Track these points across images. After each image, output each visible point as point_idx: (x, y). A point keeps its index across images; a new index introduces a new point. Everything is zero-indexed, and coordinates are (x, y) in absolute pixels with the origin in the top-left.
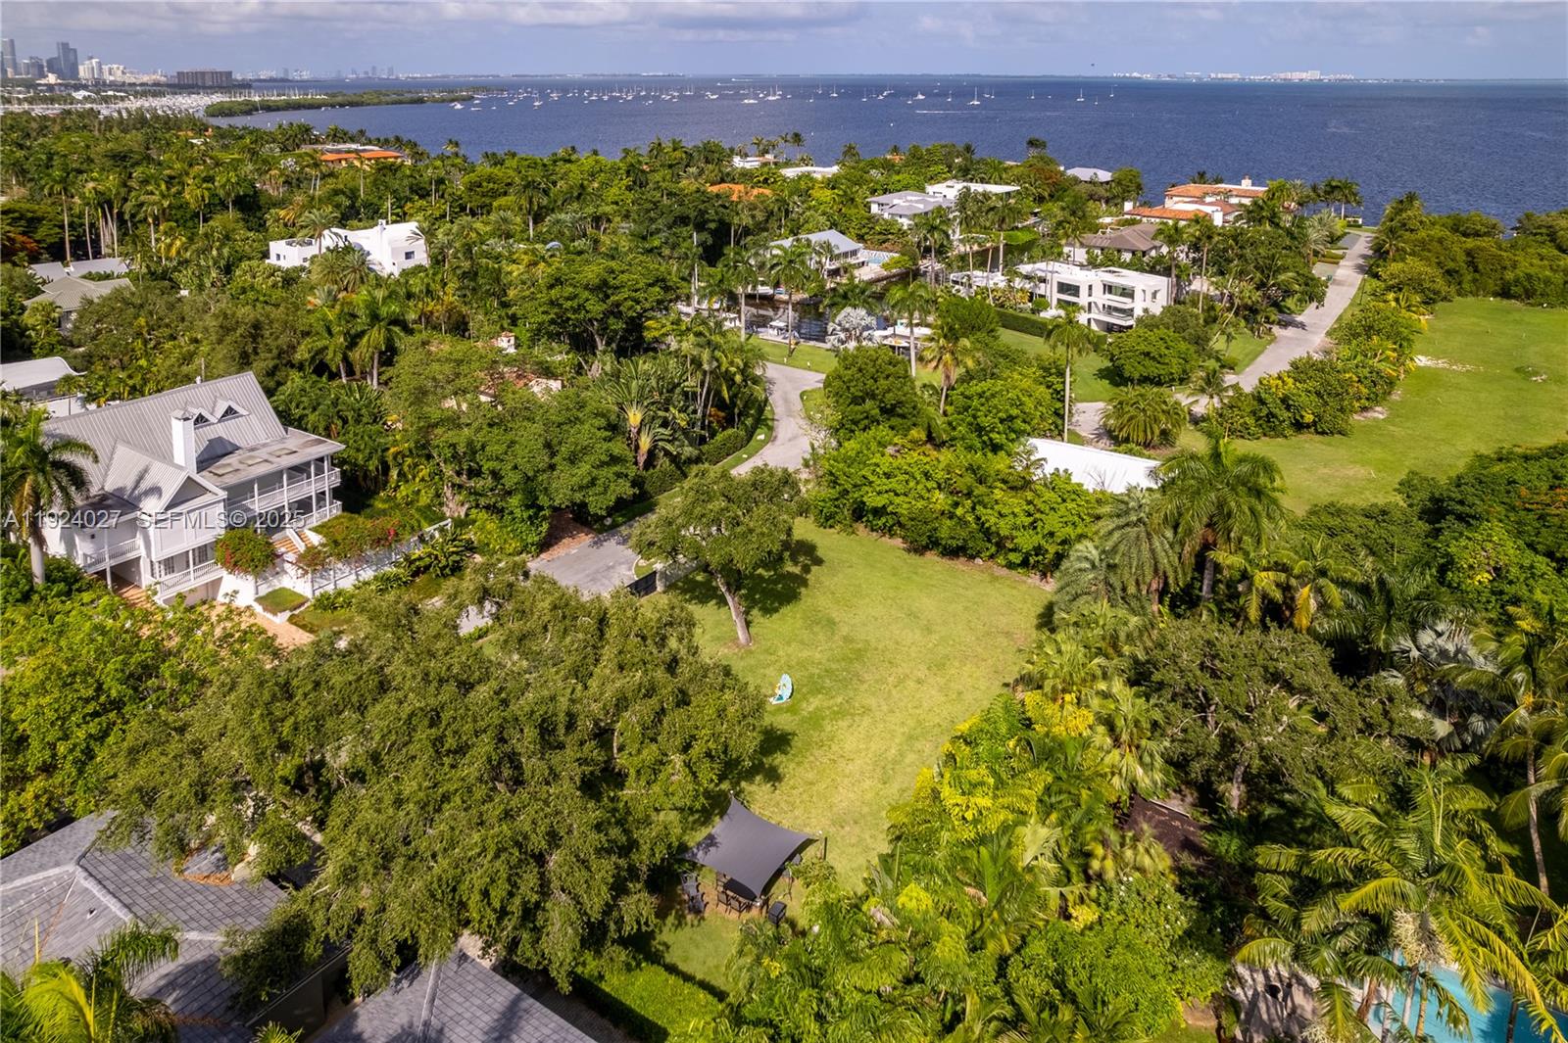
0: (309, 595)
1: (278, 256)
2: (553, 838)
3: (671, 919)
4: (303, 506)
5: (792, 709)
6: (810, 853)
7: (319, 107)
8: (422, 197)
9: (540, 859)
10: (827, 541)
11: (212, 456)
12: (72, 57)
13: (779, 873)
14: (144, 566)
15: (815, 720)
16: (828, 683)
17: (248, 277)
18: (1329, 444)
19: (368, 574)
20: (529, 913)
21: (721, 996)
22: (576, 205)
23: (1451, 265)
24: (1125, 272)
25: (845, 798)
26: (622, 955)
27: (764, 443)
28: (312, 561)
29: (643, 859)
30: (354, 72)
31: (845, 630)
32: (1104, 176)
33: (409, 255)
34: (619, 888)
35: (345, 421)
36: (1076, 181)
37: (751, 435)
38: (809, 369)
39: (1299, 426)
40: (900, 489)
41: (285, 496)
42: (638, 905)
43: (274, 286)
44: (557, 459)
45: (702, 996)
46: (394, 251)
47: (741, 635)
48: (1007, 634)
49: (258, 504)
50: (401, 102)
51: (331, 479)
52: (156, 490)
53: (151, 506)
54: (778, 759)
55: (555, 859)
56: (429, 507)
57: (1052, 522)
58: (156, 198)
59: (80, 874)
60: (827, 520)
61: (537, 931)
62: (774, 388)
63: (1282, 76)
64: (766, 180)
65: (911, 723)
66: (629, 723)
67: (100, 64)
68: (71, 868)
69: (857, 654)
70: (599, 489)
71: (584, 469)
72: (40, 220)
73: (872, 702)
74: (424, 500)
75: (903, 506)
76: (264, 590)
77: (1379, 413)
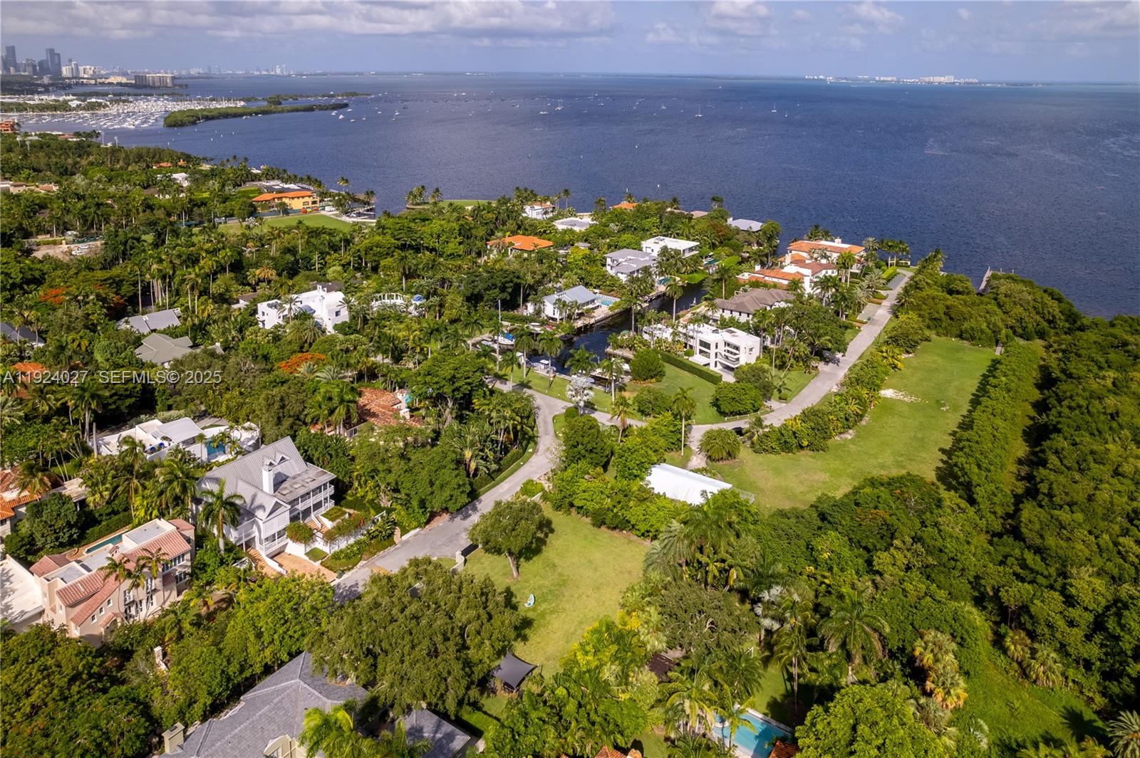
0: (328, 551)
1: (263, 313)
2: (449, 673)
3: (486, 695)
4: (318, 506)
5: (534, 609)
6: (536, 672)
7: (241, 115)
8: (335, 251)
9: (446, 680)
10: (558, 519)
11: (279, 481)
12: (57, 61)
13: (523, 679)
14: (257, 540)
15: (543, 615)
16: (550, 597)
17: (253, 336)
18: (814, 458)
19: (352, 541)
20: (442, 695)
21: (498, 720)
22: (430, 273)
23: (936, 315)
24: (739, 332)
25: (551, 649)
26: (469, 709)
27: (532, 454)
28: (330, 537)
29: (476, 677)
30: (258, 70)
31: (560, 570)
32: (756, 226)
33: (337, 314)
34: (468, 688)
35: (331, 456)
36: (738, 231)
37: (525, 450)
38: (559, 398)
39: (802, 447)
40: (589, 498)
41: (311, 502)
42: (474, 693)
43: (268, 342)
44: (434, 487)
45: (495, 721)
46: (330, 312)
47: (515, 573)
48: (630, 572)
49: (301, 507)
50: (297, 110)
51: (331, 490)
52: (261, 507)
53: (260, 514)
54: (527, 631)
55: (449, 679)
56: (373, 500)
57: (653, 520)
58: (193, 276)
59: (302, 683)
60: (558, 507)
61: (444, 702)
62: (540, 412)
63: (927, 79)
64: (545, 231)
65: (581, 616)
66: (471, 628)
67: (77, 65)
68: (298, 680)
69: (563, 583)
70: (453, 501)
71: (447, 493)
72: (122, 281)
73: (567, 606)
74: (370, 496)
75: (590, 506)
76: (308, 549)
77: (849, 435)
